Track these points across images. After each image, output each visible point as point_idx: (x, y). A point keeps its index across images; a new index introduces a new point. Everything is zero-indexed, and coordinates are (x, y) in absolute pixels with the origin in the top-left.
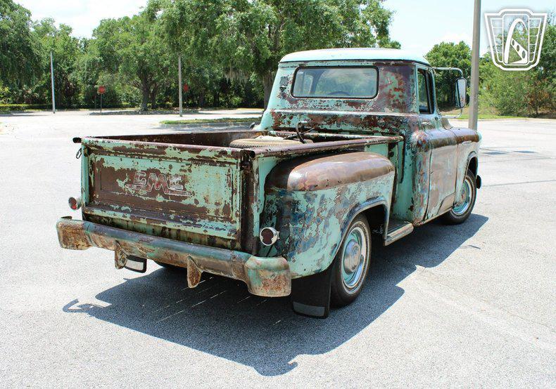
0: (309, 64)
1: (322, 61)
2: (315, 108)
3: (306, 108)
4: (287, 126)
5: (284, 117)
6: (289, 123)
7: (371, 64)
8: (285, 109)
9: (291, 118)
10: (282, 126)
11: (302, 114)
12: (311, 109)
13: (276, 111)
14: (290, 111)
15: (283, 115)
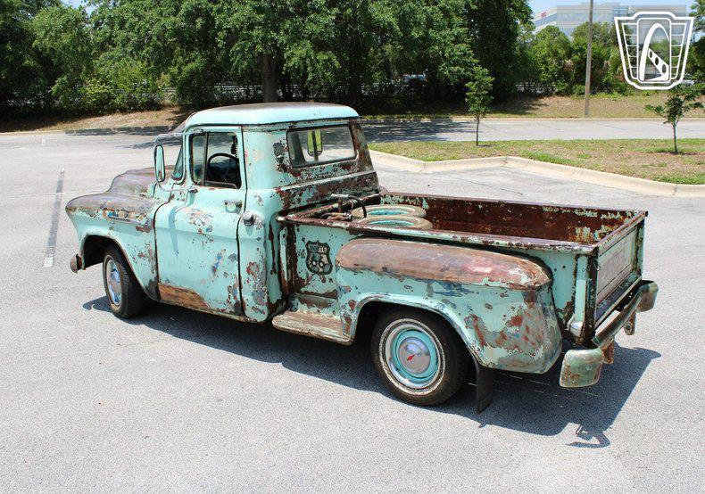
0: (299, 126)
1: (309, 121)
2: (317, 178)
3: (310, 179)
4: (298, 205)
5: (294, 195)
6: (299, 200)
7: (346, 122)
8: (290, 185)
9: (301, 195)
10: (292, 207)
11: (310, 187)
12: (315, 179)
13: (284, 189)
14: (297, 186)
15: (292, 192)
